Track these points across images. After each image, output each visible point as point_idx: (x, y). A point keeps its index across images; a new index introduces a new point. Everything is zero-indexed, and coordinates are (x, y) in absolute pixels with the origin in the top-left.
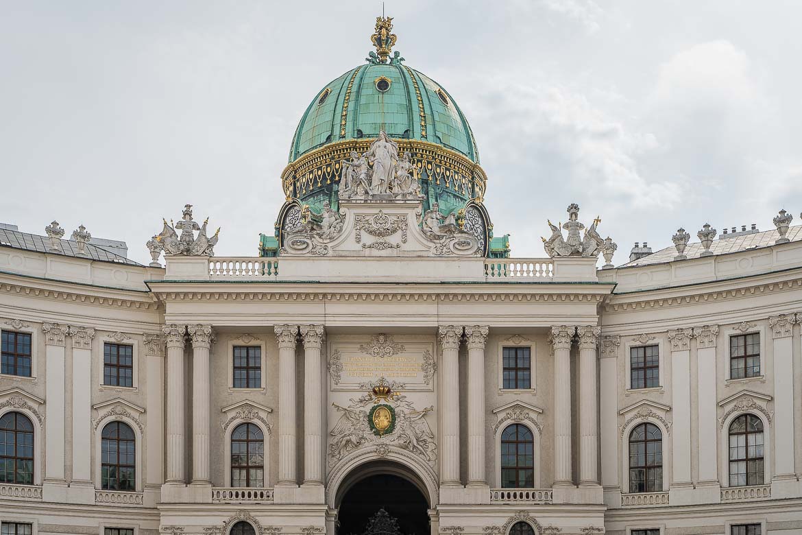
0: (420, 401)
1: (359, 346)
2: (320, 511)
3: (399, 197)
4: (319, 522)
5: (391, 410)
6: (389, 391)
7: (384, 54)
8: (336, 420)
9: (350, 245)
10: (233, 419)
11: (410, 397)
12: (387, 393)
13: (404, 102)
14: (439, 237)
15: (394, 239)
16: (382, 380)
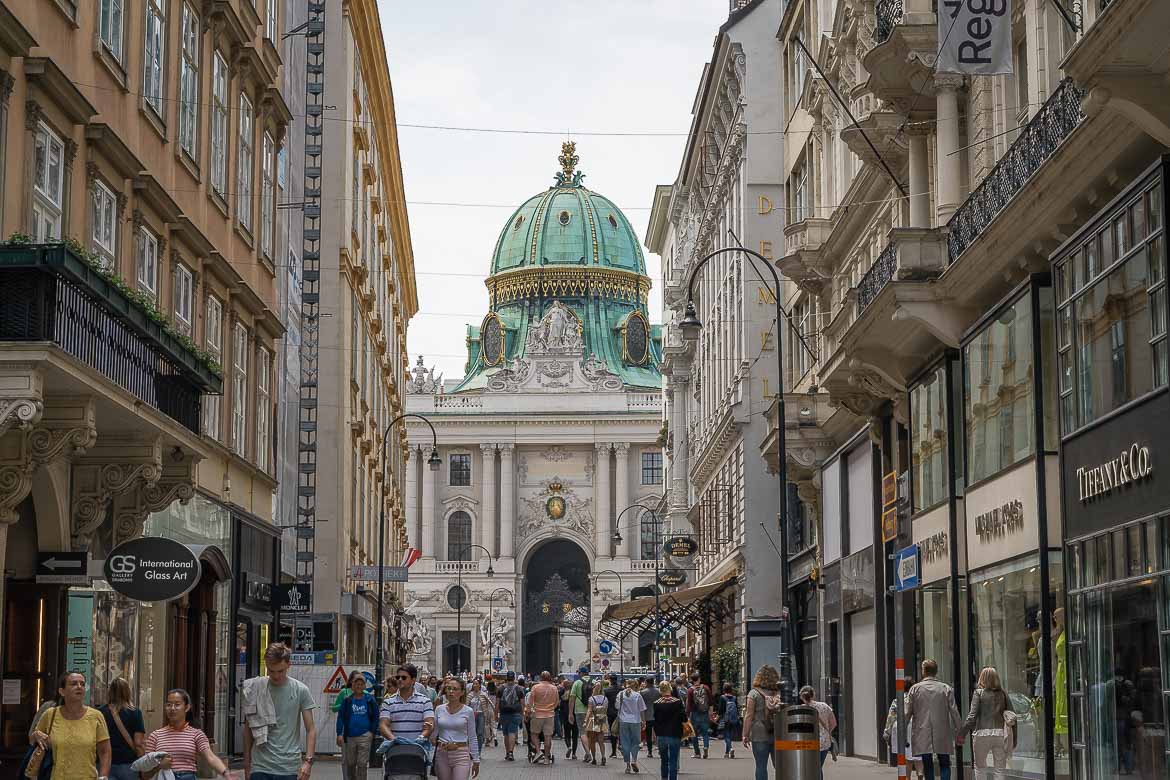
0: (582, 494)
1: (539, 453)
2: (511, 578)
3: (568, 351)
4: (511, 587)
5: (563, 501)
6: (561, 487)
7: (569, 172)
8: (523, 508)
9: (534, 385)
10: (450, 508)
11: (577, 491)
12: (560, 488)
13: (581, 233)
14: (595, 379)
15: (564, 380)
16: (556, 478)
